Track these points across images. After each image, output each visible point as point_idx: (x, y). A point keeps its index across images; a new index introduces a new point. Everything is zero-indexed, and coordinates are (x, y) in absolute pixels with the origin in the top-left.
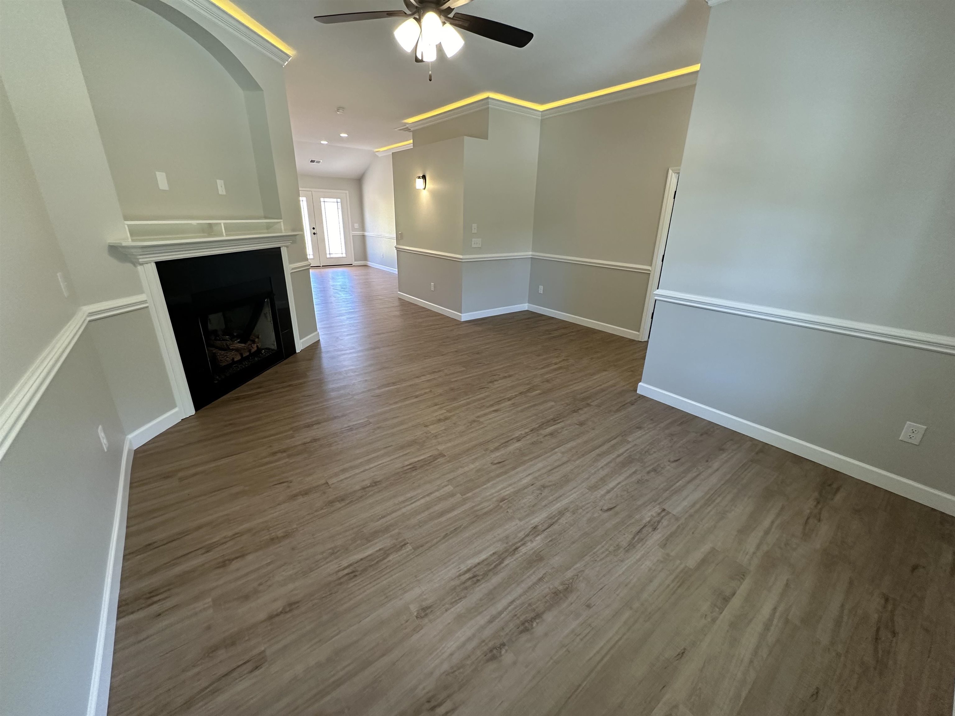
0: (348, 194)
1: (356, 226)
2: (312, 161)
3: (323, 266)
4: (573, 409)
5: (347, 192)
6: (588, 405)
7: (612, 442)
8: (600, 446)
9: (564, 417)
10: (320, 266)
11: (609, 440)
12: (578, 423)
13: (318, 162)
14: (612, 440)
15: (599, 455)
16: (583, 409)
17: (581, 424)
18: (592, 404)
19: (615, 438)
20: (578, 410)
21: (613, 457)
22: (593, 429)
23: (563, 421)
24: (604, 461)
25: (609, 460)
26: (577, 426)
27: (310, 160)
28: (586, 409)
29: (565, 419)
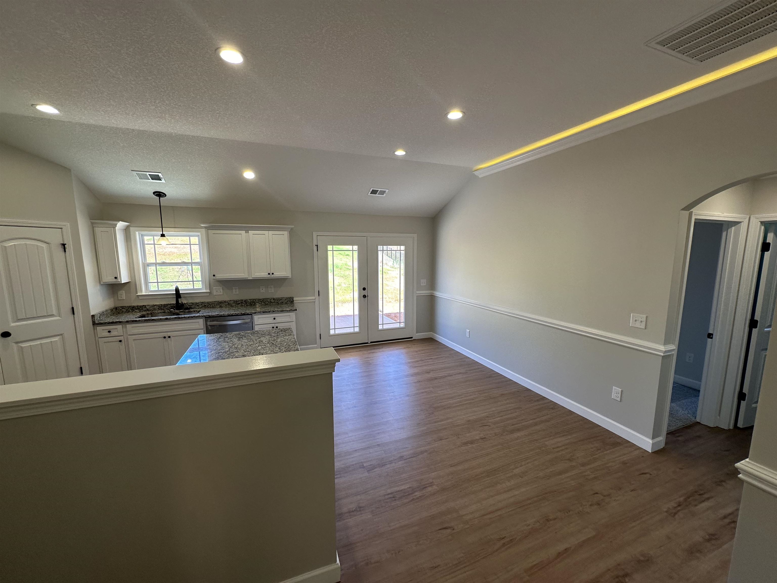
0: (416, 239)
1: (424, 282)
2: (374, 192)
3: (371, 342)
5: (415, 235)
10: (367, 343)
13: (382, 193)
27: (371, 190)
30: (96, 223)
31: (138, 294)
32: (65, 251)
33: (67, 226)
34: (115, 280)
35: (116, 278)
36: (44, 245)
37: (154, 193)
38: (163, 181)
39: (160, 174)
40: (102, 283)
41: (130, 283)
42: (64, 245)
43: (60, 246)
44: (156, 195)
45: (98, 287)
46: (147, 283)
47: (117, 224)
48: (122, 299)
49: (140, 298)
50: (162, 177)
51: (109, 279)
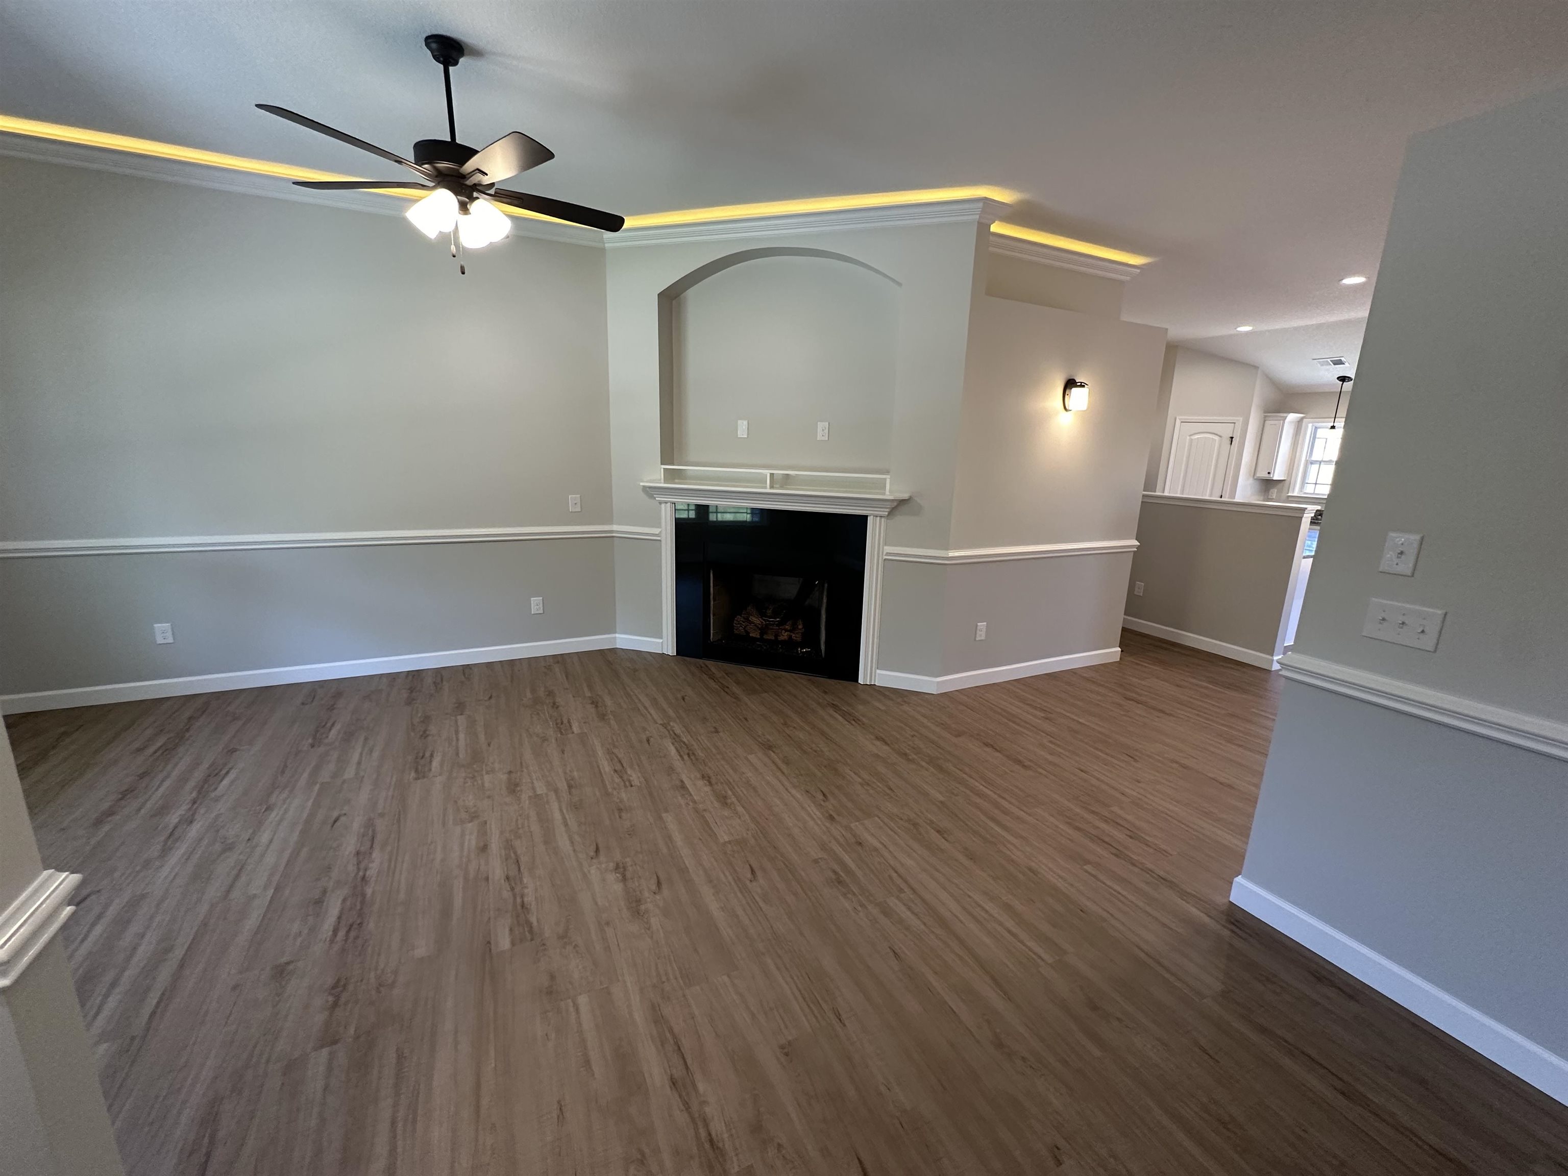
4: (351, 987)
6: (329, 1039)
7: (155, 1002)
8: (181, 966)
9: (343, 950)
11: (165, 998)
12: (291, 967)
14: (158, 1003)
15: (169, 950)
16: (327, 1013)
17: (281, 973)
18: (325, 1052)
19: (153, 1013)
20: (337, 998)
21: (127, 973)
22: (235, 988)
23: (332, 941)
24: (145, 950)
25: (135, 960)
26: (284, 960)
28: (319, 1019)
29: (336, 947)
30: (1269, 416)
31: (1289, 494)
32: (1231, 444)
33: (1240, 420)
34: (1267, 475)
35: (1269, 473)
36: (1217, 438)
37: (1338, 378)
38: (1347, 364)
39: (1342, 359)
40: (1255, 477)
41: (1284, 482)
42: (1232, 438)
43: (1230, 439)
44: (1340, 381)
45: (1251, 481)
46: (1304, 483)
47: (1287, 417)
48: (1271, 497)
49: (1290, 499)
50: (1345, 360)
51: (1262, 474)
